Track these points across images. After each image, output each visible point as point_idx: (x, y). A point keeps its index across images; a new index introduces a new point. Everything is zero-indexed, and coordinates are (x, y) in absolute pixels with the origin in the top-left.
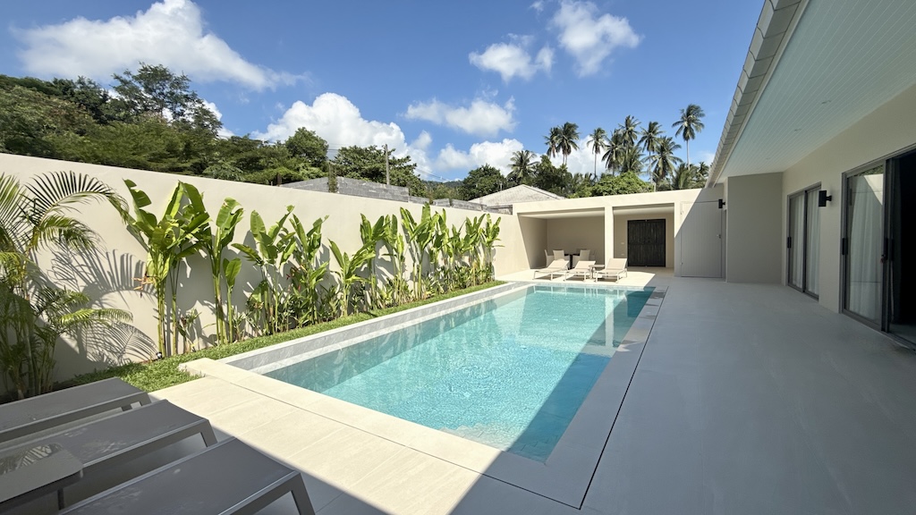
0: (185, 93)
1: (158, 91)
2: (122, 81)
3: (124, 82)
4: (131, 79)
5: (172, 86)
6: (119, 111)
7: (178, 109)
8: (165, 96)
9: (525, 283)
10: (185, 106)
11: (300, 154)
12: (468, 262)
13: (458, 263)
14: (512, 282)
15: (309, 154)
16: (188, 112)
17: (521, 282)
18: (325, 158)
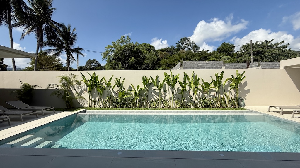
1: (184, 44)
3: (178, 44)
6: (176, 52)
8: (186, 44)
9: (257, 112)
10: (190, 46)
11: (222, 52)
12: (216, 95)
13: (206, 95)
14: (250, 110)
15: (226, 51)
16: (191, 47)
17: (254, 111)
18: (233, 51)
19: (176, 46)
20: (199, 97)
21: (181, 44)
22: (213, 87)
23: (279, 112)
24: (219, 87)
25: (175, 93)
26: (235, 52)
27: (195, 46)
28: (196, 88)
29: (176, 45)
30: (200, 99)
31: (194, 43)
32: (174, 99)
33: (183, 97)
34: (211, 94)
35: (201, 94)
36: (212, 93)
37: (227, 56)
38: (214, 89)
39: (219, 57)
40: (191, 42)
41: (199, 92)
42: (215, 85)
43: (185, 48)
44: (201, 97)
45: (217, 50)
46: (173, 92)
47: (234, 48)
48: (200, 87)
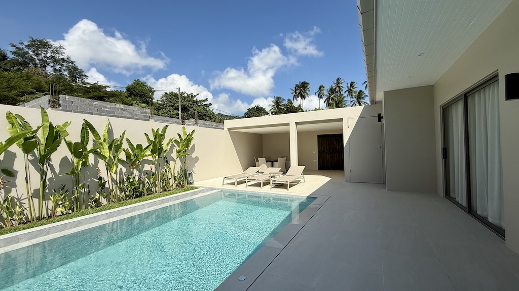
0: (61, 57)
1: (43, 55)
2: (17, 48)
3: (19, 49)
4: (24, 47)
5: (53, 52)
6: (13, 67)
7: (58, 67)
8: (48, 58)
9: (212, 189)
10: (62, 65)
11: (134, 95)
12: (153, 171)
13: (136, 172)
14: (203, 187)
15: (141, 96)
16: (64, 68)
17: (209, 188)
18: (152, 99)
19: (14, 53)
20: (120, 178)
21: (31, 53)
22: (149, 155)
23: (233, 184)
24: (159, 155)
25: (49, 175)
26: (154, 101)
27: (76, 69)
28: (114, 157)
29: (14, 49)
30: (122, 181)
31: (72, 62)
32: (47, 191)
33: (77, 182)
34: (144, 169)
35: (124, 170)
36: (147, 167)
37: (143, 104)
38: (150, 158)
39: (130, 103)
40: (65, 56)
41: (120, 166)
42: (153, 152)
43: (45, 67)
44: (125, 178)
45: (125, 90)
46: (43, 174)
47: (153, 92)
48: (122, 156)
